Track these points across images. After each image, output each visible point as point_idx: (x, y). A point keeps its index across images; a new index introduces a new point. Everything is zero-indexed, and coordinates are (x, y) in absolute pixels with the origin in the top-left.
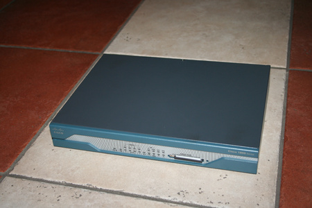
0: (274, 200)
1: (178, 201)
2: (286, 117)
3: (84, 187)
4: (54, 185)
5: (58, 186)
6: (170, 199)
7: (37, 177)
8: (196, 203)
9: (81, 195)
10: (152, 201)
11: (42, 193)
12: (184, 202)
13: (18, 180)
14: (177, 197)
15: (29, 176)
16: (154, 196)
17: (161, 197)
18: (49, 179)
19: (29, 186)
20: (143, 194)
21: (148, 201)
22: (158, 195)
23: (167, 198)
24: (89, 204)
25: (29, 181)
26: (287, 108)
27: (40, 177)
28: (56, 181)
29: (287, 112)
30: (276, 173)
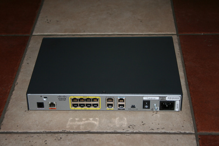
0: (192, 122)
1: (130, 132)
2: (186, 69)
3: (61, 133)
4: (38, 135)
5: (41, 134)
6: (124, 131)
7: (23, 131)
8: (142, 131)
9: (61, 138)
10: (113, 135)
11: (31, 140)
12: (135, 131)
13: (8, 135)
14: (129, 129)
15: (16, 131)
16: (113, 131)
17: (118, 131)
18: (32, 131)
19: (19, 138)
20: (105, 131)
21: (110, 135)
22: (116, 130)
23: (122, 131)
24: (69, 142)
25: (18, 135)
26: (184, 62)
27: (25, 131)
28: (38, 131)
29: (185, 65)
30: (189, 106)
